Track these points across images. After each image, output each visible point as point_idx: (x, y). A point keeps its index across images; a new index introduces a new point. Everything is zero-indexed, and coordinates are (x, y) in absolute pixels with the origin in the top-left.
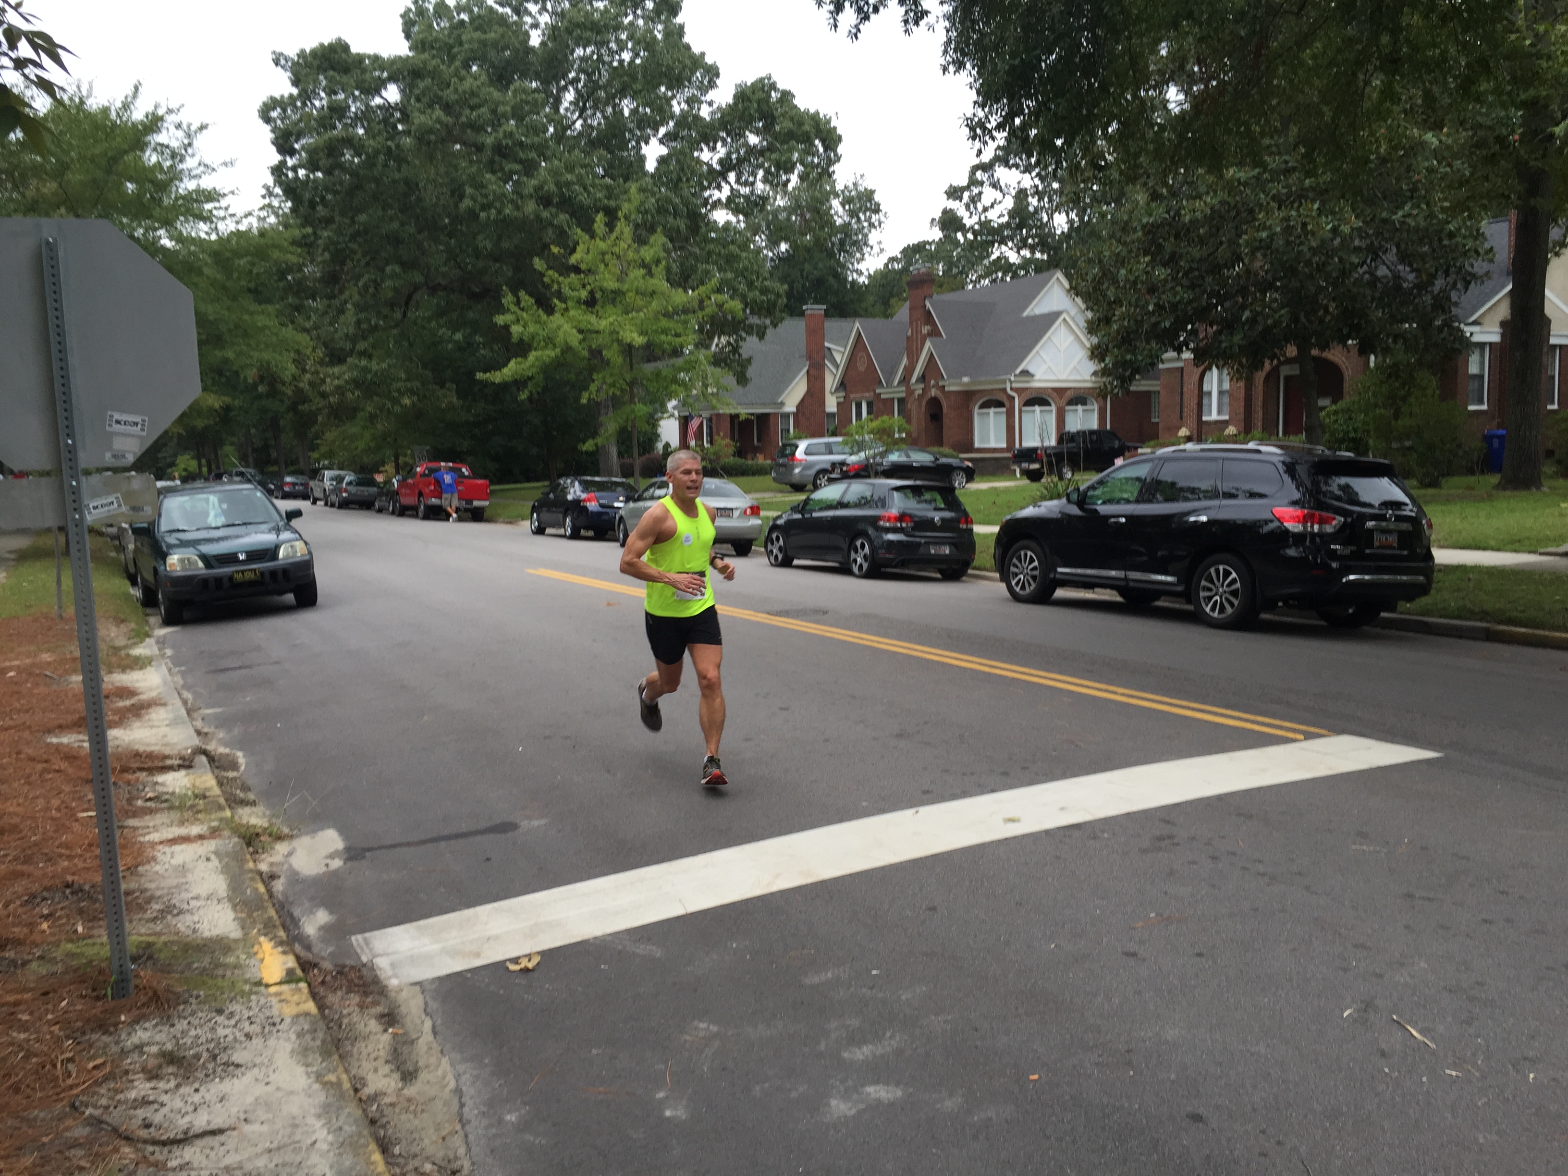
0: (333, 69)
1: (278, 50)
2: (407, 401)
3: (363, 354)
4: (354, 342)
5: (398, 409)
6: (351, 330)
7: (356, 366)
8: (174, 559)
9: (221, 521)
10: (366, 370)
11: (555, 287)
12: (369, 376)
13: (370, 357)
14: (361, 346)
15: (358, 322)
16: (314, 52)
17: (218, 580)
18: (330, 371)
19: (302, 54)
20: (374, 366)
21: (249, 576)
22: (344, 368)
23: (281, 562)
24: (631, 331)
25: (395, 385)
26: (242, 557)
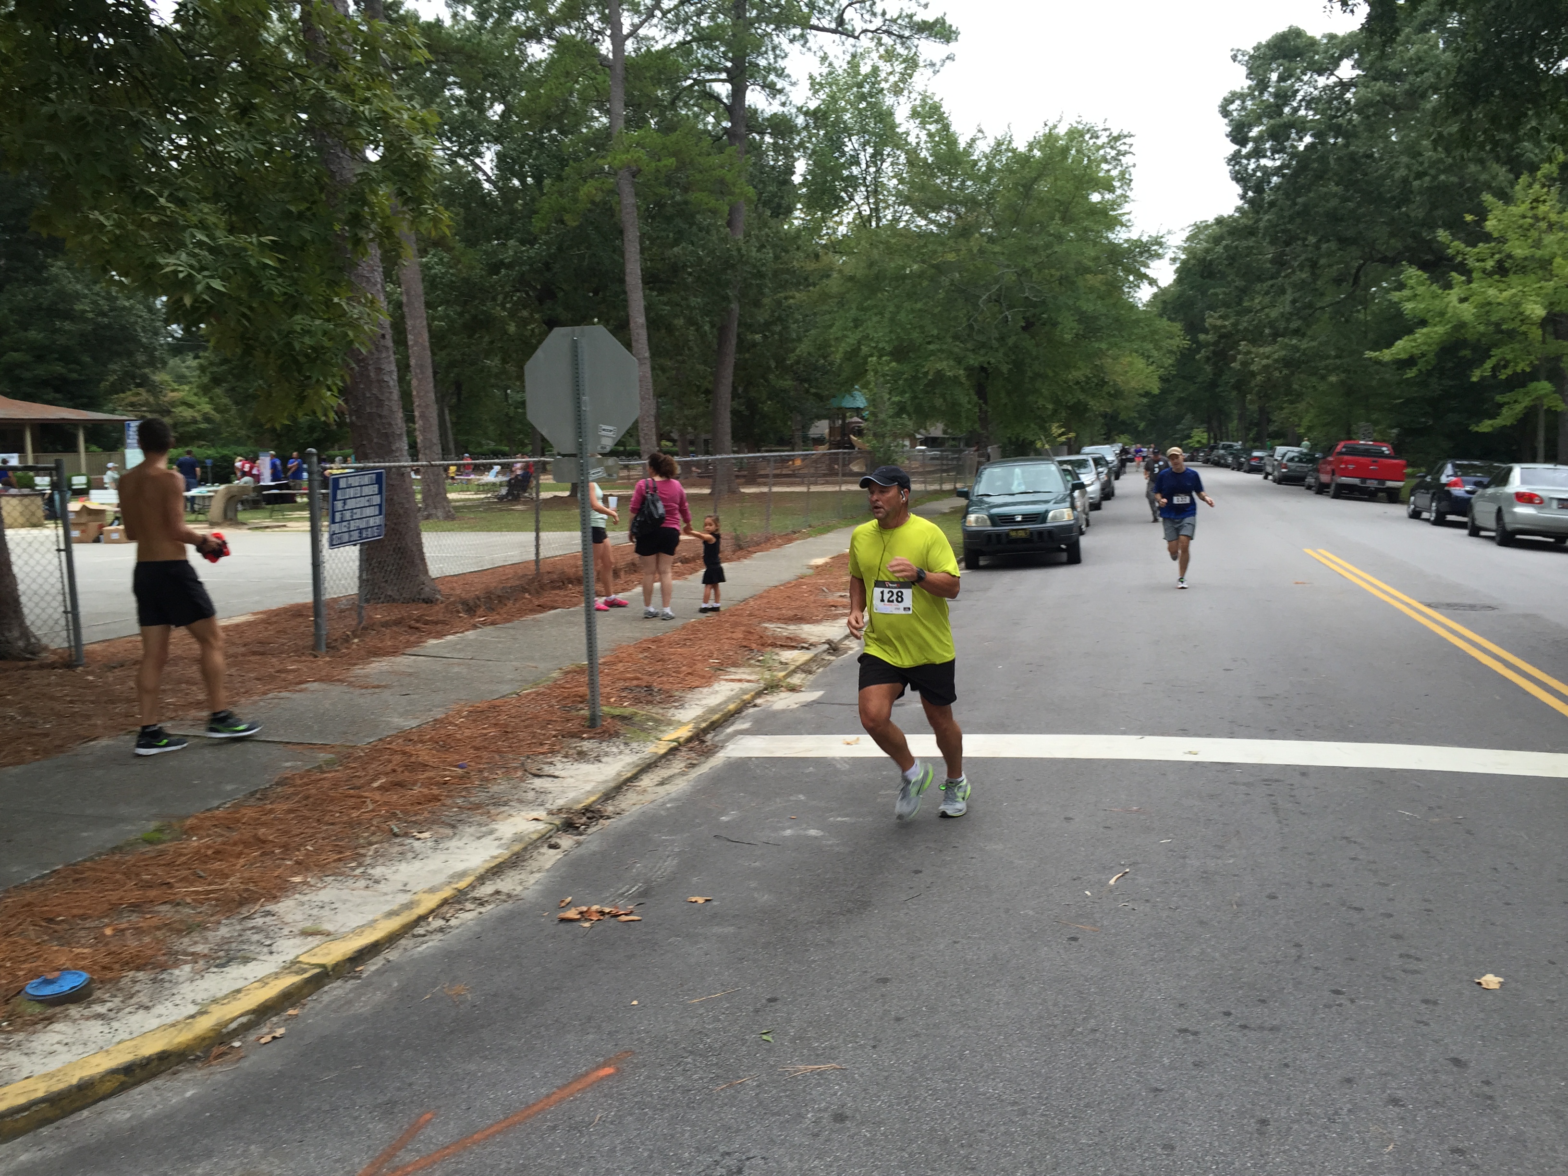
0: (1284, 57)
1: (1236, 48)
2: (1333, 379)
3: (1296, 332)
4: (1288, 320)
5: (1322, 387)
6: (1288, 309)
7: (1287, 345)
8: (972, 518)
9: (1023, 489)
10: (1296, 349)
11: (1459, 259)
12: (1298, 355)
13: (1304, 335)
14: (1294, 325)
15: (1294, 302)
16: (1268, 46)
17: (998, 535)
18: (1261, 350)
19: (1257, 48)
20: (1304, 344)
21: (1022, 534)
22: (1276, 347)
23: (1048, 525)
24: (1536, 303)
25: (1324, 363)
26: (1019, 518)
